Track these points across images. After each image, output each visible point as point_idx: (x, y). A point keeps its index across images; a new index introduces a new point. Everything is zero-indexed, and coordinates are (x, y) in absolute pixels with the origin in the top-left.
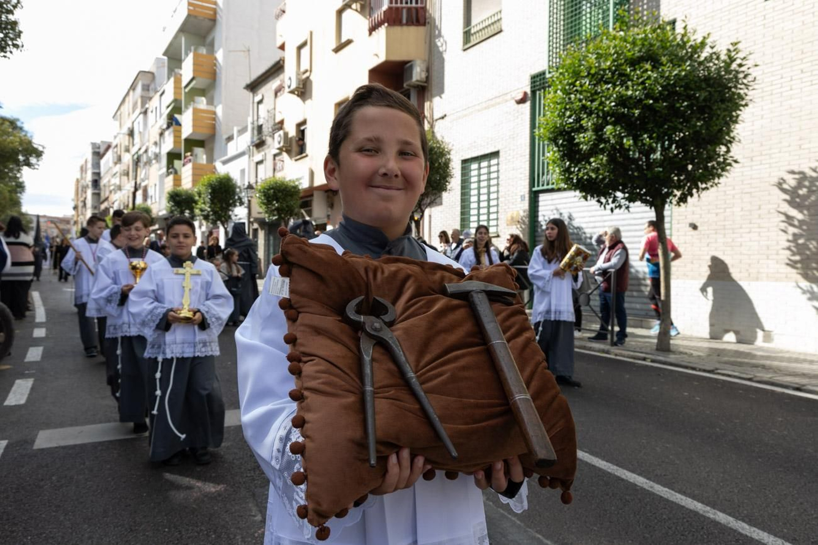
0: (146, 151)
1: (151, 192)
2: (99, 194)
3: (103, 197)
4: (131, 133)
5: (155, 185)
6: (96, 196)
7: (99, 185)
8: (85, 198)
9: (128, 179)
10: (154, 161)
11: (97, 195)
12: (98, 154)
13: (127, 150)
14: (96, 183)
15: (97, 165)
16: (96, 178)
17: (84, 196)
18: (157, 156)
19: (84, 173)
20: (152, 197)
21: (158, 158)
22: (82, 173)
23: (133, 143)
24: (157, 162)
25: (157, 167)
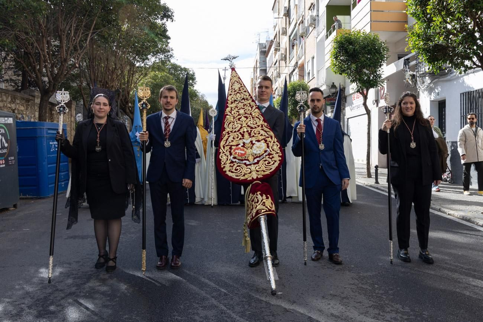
0: (302, 22)
1: (308, 68)
4: (288, 14)
5: (313, 58)
9: (286, 63)
10: (311, 29)
12: (264, 53)
13: (285, 33)
18: (314, 21)
20: (309, 73)
21: (317, 21)
23: (289, 21)
24: (315, 28)
25: (315, 34)
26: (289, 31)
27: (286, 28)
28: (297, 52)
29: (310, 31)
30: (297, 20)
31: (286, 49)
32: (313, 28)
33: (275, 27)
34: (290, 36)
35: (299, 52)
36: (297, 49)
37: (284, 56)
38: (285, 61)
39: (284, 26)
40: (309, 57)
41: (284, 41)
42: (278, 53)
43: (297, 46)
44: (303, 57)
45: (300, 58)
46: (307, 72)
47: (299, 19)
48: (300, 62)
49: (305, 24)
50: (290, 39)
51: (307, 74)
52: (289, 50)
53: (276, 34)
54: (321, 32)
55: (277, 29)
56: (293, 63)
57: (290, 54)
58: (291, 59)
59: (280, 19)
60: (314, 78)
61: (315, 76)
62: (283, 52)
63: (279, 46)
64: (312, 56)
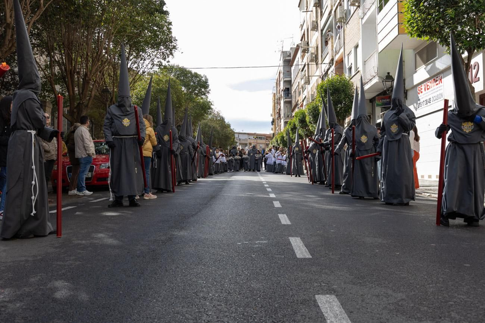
2: (290, 102)
3: (294, 103)
6: (288, 105)
7: (291, 94)
8: (280, 109)
11: (288, 103)
12: (288, 62)
14: (287, 91)
15: (288, 73)
16: (287, 87)
17: (279, 107)
19: (278, 86)
22: (277, 87)
23: (321, 12)
24: (359, 6)
25: (360, 14)
26: (321, 24)
27: (317, 22)
28: (332, 46)
29: (352, 12)
30: (332, 6)
31: (317, 47)
32: (355, 8)
33: (302, 26)
34: (322, 31)
35: (335, 46)
36: (332, 43)
37: (314, 56)
38: (316, 62)
39: (315, 20)
40: (350, 47)
41: (315, 38)
42: (307, 55)
43: (332, 38)
44: (342, 50)
45: (337, 53)
46: (347, 67)
47: (335, 4)
48: (337, 58)
49: (344, 6)
50: (322, 33)
51: (347, 70)
52: (322, 47)
53: (304, 34)
54: (369, 9)
55: (305, 27)
56: (327, 60)
57: (322, 52)
58: (324, 57)
59: (309, 13)
60: (359, 71)
61: (361, 69)
62: (313, 51)
63: (308, 46)
64: (355, 44)
